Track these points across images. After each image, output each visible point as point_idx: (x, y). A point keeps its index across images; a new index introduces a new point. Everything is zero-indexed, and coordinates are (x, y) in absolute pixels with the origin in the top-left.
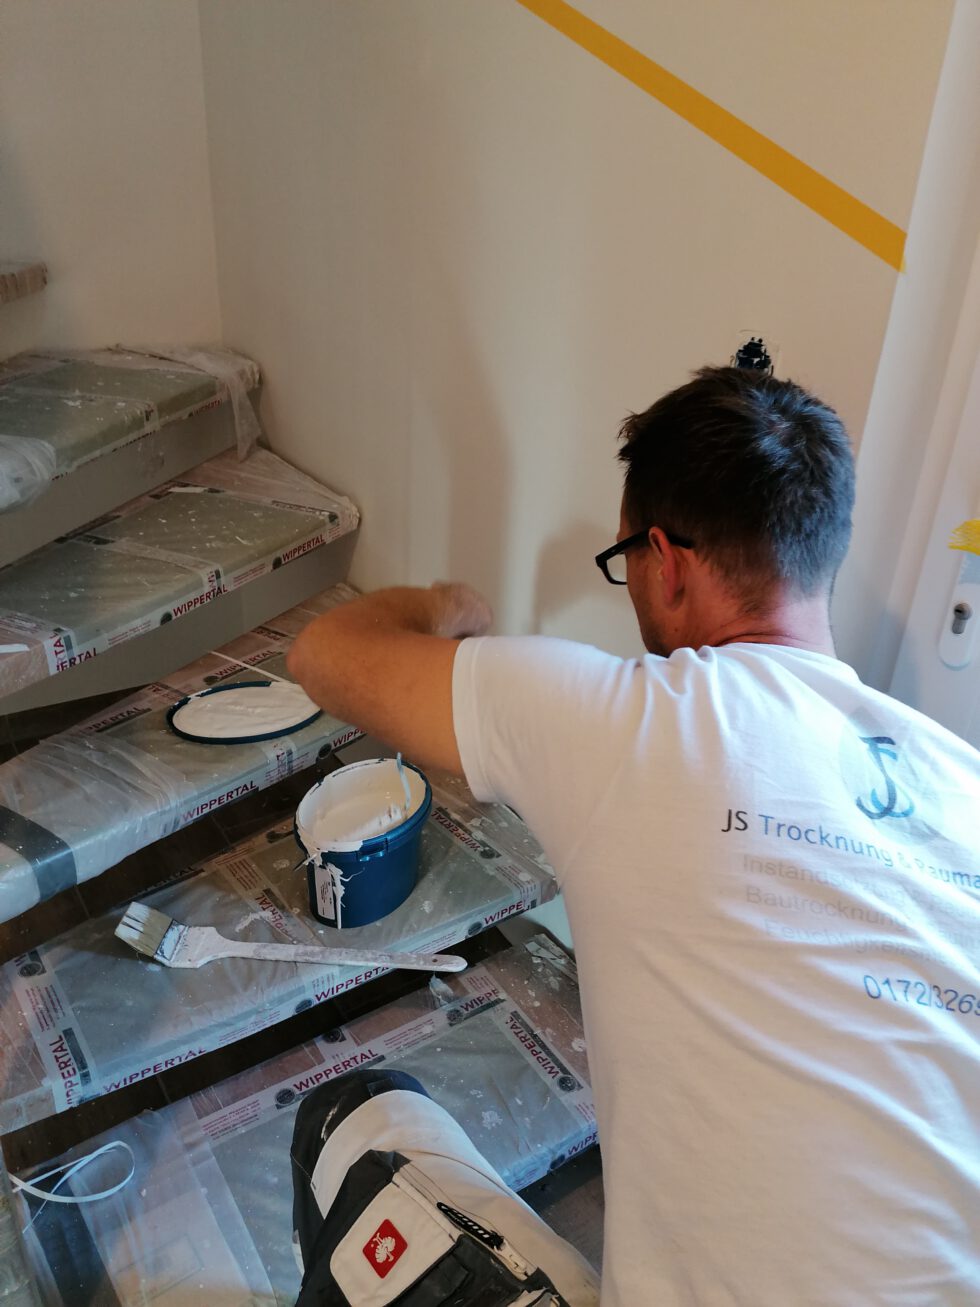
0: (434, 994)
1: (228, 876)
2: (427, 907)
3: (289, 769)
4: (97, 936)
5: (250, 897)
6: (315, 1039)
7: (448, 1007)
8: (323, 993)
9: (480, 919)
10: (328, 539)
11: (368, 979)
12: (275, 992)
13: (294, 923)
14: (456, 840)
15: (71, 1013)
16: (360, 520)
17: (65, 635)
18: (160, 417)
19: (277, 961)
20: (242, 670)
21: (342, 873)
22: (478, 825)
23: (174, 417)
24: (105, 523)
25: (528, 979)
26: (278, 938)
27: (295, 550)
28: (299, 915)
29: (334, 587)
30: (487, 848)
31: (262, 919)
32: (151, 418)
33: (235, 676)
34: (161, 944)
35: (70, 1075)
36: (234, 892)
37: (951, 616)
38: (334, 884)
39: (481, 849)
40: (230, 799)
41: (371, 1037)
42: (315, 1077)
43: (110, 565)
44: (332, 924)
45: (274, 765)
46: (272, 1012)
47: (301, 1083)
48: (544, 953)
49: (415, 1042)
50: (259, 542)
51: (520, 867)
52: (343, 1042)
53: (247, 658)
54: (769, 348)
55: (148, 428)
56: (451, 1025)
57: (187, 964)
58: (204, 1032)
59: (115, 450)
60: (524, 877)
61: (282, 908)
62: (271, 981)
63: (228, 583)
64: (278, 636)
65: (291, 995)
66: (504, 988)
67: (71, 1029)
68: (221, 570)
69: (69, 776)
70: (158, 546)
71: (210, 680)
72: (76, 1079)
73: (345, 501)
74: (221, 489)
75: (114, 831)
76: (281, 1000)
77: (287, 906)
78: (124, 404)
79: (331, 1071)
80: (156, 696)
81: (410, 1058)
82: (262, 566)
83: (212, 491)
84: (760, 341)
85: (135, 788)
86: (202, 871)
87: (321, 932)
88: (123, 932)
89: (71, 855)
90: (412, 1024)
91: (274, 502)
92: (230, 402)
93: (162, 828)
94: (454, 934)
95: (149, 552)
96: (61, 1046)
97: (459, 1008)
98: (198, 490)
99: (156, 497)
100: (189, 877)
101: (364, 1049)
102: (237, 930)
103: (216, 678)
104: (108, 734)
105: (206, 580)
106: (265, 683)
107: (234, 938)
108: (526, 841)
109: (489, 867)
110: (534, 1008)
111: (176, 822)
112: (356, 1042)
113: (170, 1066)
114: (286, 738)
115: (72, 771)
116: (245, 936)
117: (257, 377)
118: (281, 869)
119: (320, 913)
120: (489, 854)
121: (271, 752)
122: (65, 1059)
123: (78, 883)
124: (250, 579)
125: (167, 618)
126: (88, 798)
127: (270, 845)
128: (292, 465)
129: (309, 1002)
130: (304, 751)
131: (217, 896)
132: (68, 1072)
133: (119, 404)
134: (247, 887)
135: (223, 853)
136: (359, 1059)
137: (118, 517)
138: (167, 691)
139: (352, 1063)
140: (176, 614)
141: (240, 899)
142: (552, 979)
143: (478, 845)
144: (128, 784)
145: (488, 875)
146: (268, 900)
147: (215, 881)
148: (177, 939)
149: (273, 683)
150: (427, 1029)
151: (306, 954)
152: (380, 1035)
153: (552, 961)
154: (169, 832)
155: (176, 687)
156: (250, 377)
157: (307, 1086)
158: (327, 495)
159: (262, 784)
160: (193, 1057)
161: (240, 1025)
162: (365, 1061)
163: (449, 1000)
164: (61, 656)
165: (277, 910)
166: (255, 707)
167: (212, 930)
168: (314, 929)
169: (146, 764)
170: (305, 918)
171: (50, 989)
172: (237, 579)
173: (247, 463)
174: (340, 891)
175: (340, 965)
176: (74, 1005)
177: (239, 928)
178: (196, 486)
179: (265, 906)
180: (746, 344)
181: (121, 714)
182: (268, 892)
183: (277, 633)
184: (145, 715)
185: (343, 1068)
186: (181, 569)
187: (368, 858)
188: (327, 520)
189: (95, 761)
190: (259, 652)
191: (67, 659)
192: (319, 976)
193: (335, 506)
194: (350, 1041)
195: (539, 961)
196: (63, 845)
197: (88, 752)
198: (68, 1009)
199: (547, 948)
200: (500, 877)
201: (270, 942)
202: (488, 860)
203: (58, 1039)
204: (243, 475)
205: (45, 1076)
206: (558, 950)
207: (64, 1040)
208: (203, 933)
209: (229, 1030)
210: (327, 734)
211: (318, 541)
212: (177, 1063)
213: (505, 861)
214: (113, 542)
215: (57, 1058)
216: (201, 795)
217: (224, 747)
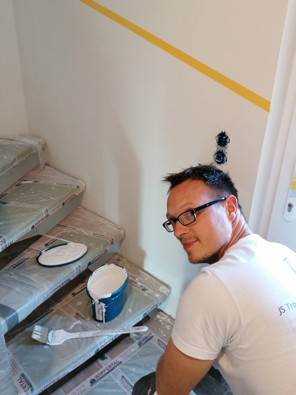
0: (132, 338)
1: (62, 310)
2: (130, 310)
3: (80, 271)
4: (24, 339)
5: (72, 316)
6: (98, 360)
7: (137, 341)
8: (103, 346)
9: (146, 311)
10: (77, 194)
11: (116, 338)
12: (89, 348)
13: (89, 323)
14: (133, 286)
15: (22, 368)
16: (85, 187)
17: (4, 238)
18: (18, 160)
19: (87, 338)
20: (56, 240)
21: (105, 305)
22: (138, 280)
23: (22, 159)
24: (3, 196)
25: (160, 328)
26: (85, 329)
27: (68, 199)
28: (90, 320)
29: (77, 208)
30: (143, 288)
31: (78, 324)
32: (16, 161)
33: (54, 243)
34: (47, 338)
35: (27, 391)
36: (66, 315)
37: (287, 207)
38: (102, 309)
39: (141, 288)
40: (63, 285)
41: (116, 355)
42: (101, 373)
43: (10, 211)
44: (102, 322)
45: (75, 272)
46: (88, 355)
47: (97, 376)
48: (162, 318)
49: (130, 355)
50: (57, 198)
51: (155, 292)
52: (107, 359)
53: (57, 236)
54: (227, 134)
55: (15, 164)
56: (140, 347)
57: (57, 344)
58: (68, 366)
59: (6, 173)
60: (157, 295)
61: (84, 319)
62: (87, 345)
63: (50, 213)
64: (65, 227)
65: (93, 348)
66: (153, 332)
67: (23, 374)
68: (48, 209)
69: (8, 285)
70: (24, 203)
71: (46, 245)
72: (29, 391)
73: (80, 181)
74: (38, 181)
75: (29, 303)
76: (91, 351)
77: (85, 317)
78: (7, 157)
79: (105, 370)
80: (30, 253)
81: (129, 361)
82: (59, 206)
83: (35, 182)
84: (225, 132)
85: (32, 286)
86: (53, 310)
87: (99, 325)
88: (35, 337)
89: (17, 314)
90: (128, 349)
91: (57, 184)
92: (37, 152)
93: (43, 299)
94: (139, 318)
95: (22, 205)
96: (21, 381)
97: (141, 341)
98: (31, 182)
99: (17, 185)
100: (49, 313)
101: (114, 360)
102: (71, 329)
103: (48, 244)
104: (18, 268)
105: (44, 213)
106: (66, 244)
107: (70, 332)
108: (154, 283)
109: (145, 294)
110: (164, 337)
111: (48, 296)
112: (111, 358)
113: (58, 380)
114: (78, 262)
115: (9, 284)
116: (74, 331)
117: (44, 144)
118: (80, 305)
119: (97, 318)
120: (144, 290)
121: (74, 267)
122: (24, 385)
123: (19, 322)
124: (56, 210)
125: (33, 227)
126: (18, 293)
127: (74, 298)
128: (59, 171)
129: (99, 349)
130: (84, 265)
131: (61, 318)
132: (26, 389)
133: (5, 157)
134: (70, 313)
135: (58, 303)
136: (113, 364)
137: (7, 194)
138: (33, 251)
139: (112, 366)
140: (36, 225)
141: (69, 318)
142: (167, 326)
143: (140, 287)
144: (29, 285)
145: (146, 296)
146: (78, 317)
147: (59, 313)
148: (52, 335)
149: (68, 244)
150: (133, 350)
151: (96, 334)
152: (118, 355)
153: (165, 320)
154: (45, 300)
155: (36, 249)
156: (42, 144)
157: (99, 377)
158: (74, 180)
159: (72, 278)
160: (65, 375)
161: (79, 361)
162: (116, 364)
163: (137, 339)
164: (3, 245)
165: (82, 320)
166: (66, 253)
167: (62, 330)
168: (96, 325)
169: (34, 277)
170: (92, 321)
171: (12, 360)
172: (52, 211)
173: (44, 171)
174: (104, 310)
175: (107, 335)
176: (22, 365)
177: (71, 328)
178: (29, 181)
179: (78, 319)
180: (220, 133)
181: (20, 261)
182: (77, 314)
183: (64, 226)
184: (28, 260)
185: (109, 368)
186: (35, 210)
187: (113, 299)
188: (76, 188)
189: (17, 279)
190: (60, 233)
191: (4, 246)
192: (101, 340)
193: (77, 183)
194: (109, 359)
195: (161, 321)
196: (14, 311)
197: (13, 276)
198: (21, 367)
199: (163, 316)
200: (149, 297)
201: (84, 331)
202: (145, 292)
203: (20, 378)
204: (44, 175)
205: (19, 393)
206: (166, 316)
207: (22, 378)
208: (60, 332)
209: (76, 364)
210: (90, 258)
211: (74, 195)
212: (60, 378)
213: (150, 291)
214: (8, 203)
215: (21, 385)
216: (54, 286)
217: (58, 268)
